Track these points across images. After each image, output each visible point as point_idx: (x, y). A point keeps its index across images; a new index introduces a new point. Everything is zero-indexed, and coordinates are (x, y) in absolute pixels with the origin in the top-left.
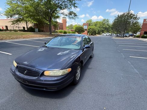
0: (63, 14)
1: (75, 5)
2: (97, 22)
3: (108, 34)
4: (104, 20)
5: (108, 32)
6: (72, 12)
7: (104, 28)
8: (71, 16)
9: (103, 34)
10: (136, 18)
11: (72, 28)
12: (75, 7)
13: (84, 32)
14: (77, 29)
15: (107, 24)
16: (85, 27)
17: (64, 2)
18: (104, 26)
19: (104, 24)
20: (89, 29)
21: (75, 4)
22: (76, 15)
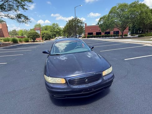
0: (8, 16)
1: (25, 7)
2: (47, 27)
3: (61, 38)
4: (54, 24)
5: (60, 35)
6: (21, 15)
7: (55, 32)
8: (20, 20)
9: (56, 38)
10: (81, 23)
11: (16, 34)
12: (24, 8)
13: (39, 37)
14: (30, 35)
15: (58, 28)
17: (7, 2)
18: (55, 30)
19: (54, 28)
20: (43, 34)
21: (24, 5)
22: (28, 19)
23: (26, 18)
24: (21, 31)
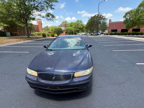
1: (53, 7)
2: (72, 23)
3: (83, 34)
4: (78, 21)
5: (83, 31)
6: (50, 14)
7: (79, 28)
8: (48, 18)
9: (79, 34)
11: (48, 30)
12: (52, 8)
13: (63, 33)
14: (55, 31)
15: (81, 25)
16: (63, 28)
17: (40, 3)
18: (79, 27)
19: (78, 25)
20: (67, 30)
21: (52, 5)
22: (54, 17)
23: (53, 17)
24: (52, 27)
